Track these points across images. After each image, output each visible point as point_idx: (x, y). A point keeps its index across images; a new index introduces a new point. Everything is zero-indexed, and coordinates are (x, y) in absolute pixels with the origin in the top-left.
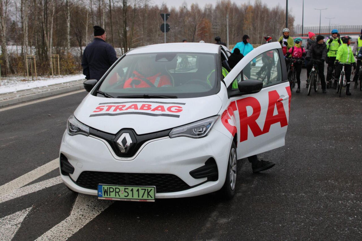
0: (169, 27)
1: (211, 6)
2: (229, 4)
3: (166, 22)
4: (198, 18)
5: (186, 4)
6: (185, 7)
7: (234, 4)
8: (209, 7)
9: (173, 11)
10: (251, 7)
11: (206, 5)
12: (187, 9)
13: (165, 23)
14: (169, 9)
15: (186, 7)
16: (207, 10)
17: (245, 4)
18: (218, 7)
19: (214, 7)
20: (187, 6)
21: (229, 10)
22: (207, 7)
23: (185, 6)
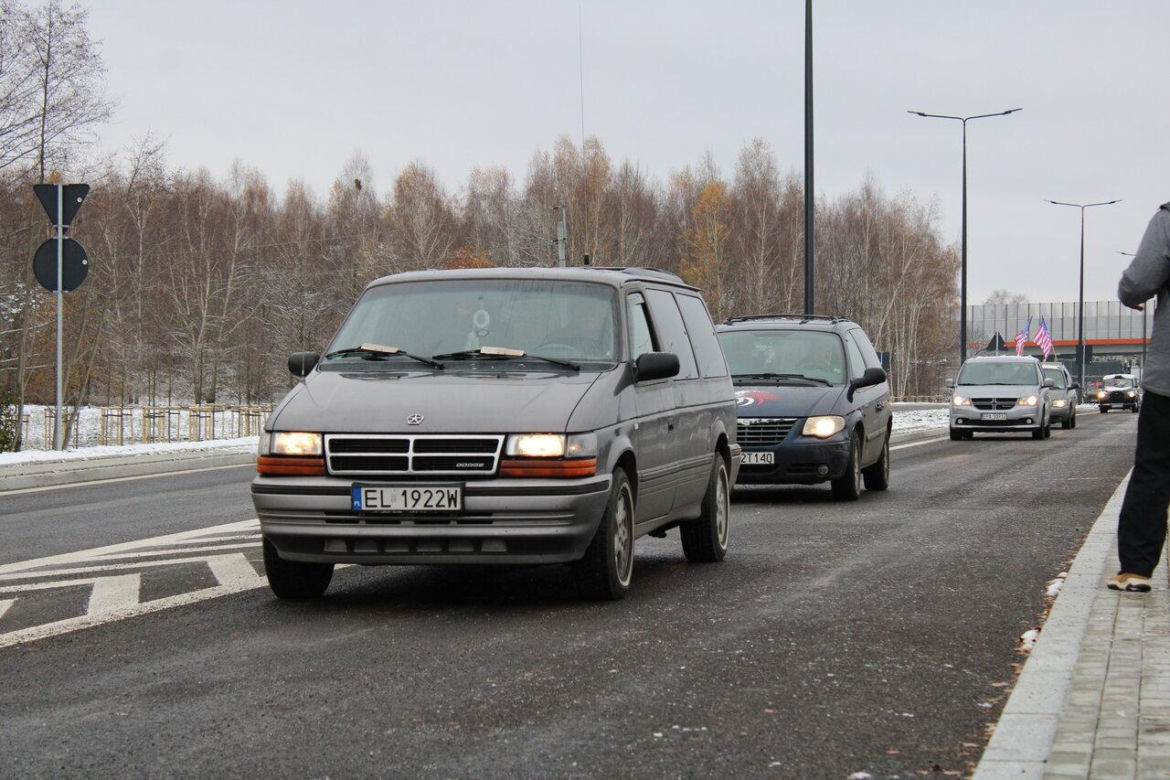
0: (85, 262)
1: (503, 180)
2: (597, 170)
3: (64, 230)
4: (427, 247)
5: (365, 169)
6: (358, 184)
7: (626, 173)
8: (493, 188)
9: (298, 202)
10: (717, 188)
11: (476, 175)
12: (370, 196)
13: (60, 237)
14: (279, 197)
15: (363, 184)
16: (484, 204)
17: (687, 173)
18: (540, 189)
19: (519, 186)
20: (368, 179)
21: (597, 207)
22: (480, 190)
23: (362, 179)
